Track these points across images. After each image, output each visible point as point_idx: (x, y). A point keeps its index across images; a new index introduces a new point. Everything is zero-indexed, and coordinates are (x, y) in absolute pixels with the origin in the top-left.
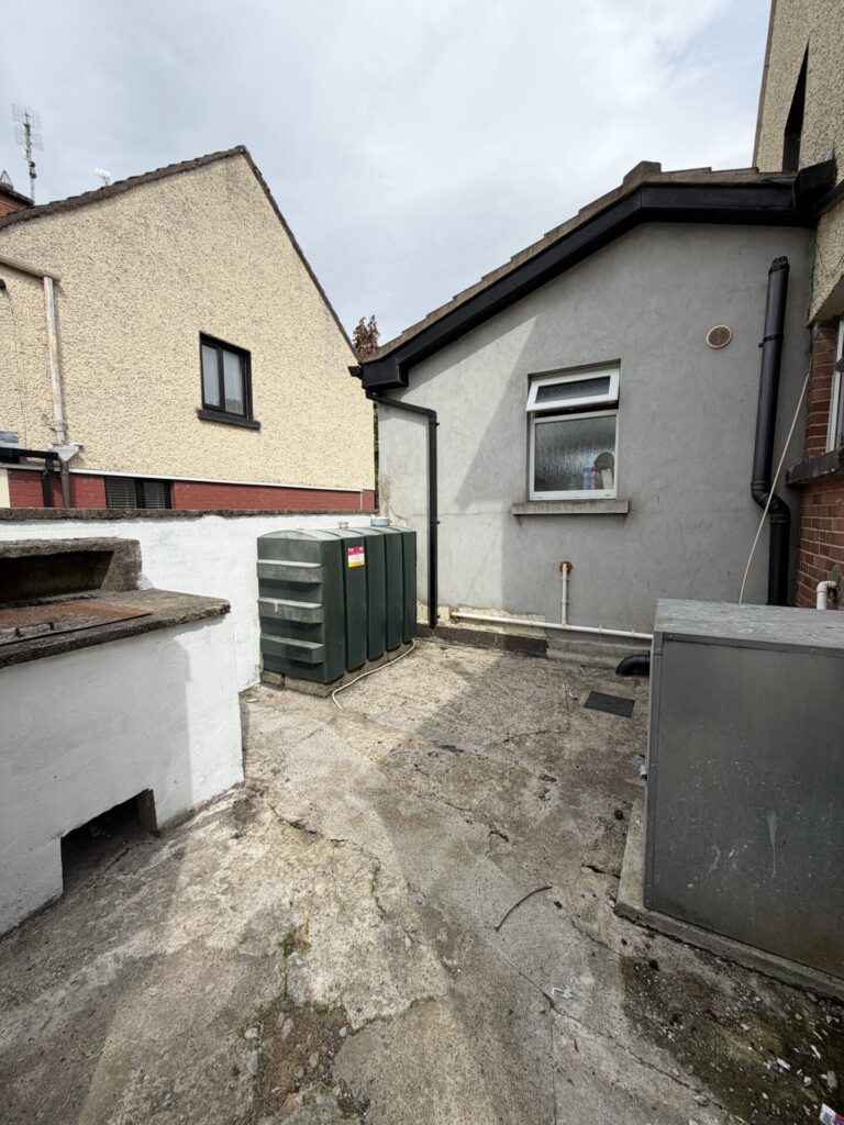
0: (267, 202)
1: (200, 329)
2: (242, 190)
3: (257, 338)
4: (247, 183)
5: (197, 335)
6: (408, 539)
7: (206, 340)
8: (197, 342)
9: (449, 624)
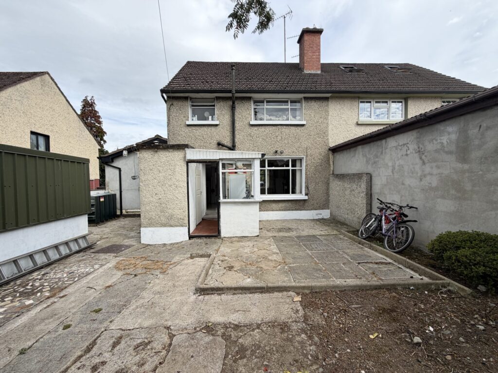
0: (56, 88)
1: (30, 130)
2: (46, 85)
3: (52, 131)
4: (49, 82)
5: (29, 132)
6: (114, 196)
7: (32, 133)
8: (29, 134)
9: (125, 213)
